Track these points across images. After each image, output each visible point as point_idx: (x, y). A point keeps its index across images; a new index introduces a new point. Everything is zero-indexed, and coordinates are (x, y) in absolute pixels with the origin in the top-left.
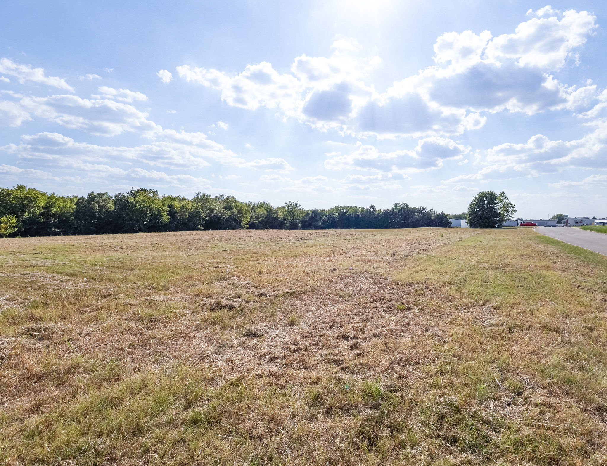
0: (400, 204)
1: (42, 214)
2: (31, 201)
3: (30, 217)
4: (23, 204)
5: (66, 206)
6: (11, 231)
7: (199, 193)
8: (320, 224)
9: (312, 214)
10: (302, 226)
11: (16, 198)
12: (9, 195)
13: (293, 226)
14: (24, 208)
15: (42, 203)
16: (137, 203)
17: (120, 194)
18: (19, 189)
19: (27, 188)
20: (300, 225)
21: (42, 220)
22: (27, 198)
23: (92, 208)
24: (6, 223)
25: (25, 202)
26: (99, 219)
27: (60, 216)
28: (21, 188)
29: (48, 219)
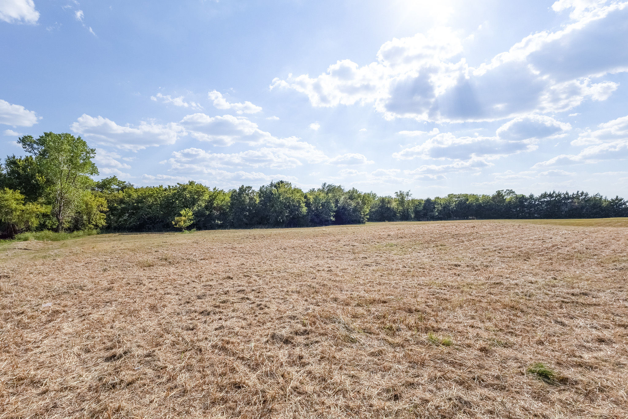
1: (206, 207)
2: (199, 196)
3: (199, 210)
4: (194, 198)
5: (224, 199)
6: (188, 224)
7: (325, 184)
8: (437, 214)
9: (425, 204)
10: (415, 217)
11: (190, 192)
12: (184, 189)
13: (405, 217)
14: (194, 202)
15: (206, 197)
16: (280, 195)
17: (263, 186)
18: (190, 185)
19: (196, 184)
20: (413, 216)
21: (208, 213)
22: (197, 192)
23: (244, 201)
24: (185, 216)
25: (196, 197)
26: (249, 210)
27: (220, 208)
28: (191, 183)
29: (211, 212)
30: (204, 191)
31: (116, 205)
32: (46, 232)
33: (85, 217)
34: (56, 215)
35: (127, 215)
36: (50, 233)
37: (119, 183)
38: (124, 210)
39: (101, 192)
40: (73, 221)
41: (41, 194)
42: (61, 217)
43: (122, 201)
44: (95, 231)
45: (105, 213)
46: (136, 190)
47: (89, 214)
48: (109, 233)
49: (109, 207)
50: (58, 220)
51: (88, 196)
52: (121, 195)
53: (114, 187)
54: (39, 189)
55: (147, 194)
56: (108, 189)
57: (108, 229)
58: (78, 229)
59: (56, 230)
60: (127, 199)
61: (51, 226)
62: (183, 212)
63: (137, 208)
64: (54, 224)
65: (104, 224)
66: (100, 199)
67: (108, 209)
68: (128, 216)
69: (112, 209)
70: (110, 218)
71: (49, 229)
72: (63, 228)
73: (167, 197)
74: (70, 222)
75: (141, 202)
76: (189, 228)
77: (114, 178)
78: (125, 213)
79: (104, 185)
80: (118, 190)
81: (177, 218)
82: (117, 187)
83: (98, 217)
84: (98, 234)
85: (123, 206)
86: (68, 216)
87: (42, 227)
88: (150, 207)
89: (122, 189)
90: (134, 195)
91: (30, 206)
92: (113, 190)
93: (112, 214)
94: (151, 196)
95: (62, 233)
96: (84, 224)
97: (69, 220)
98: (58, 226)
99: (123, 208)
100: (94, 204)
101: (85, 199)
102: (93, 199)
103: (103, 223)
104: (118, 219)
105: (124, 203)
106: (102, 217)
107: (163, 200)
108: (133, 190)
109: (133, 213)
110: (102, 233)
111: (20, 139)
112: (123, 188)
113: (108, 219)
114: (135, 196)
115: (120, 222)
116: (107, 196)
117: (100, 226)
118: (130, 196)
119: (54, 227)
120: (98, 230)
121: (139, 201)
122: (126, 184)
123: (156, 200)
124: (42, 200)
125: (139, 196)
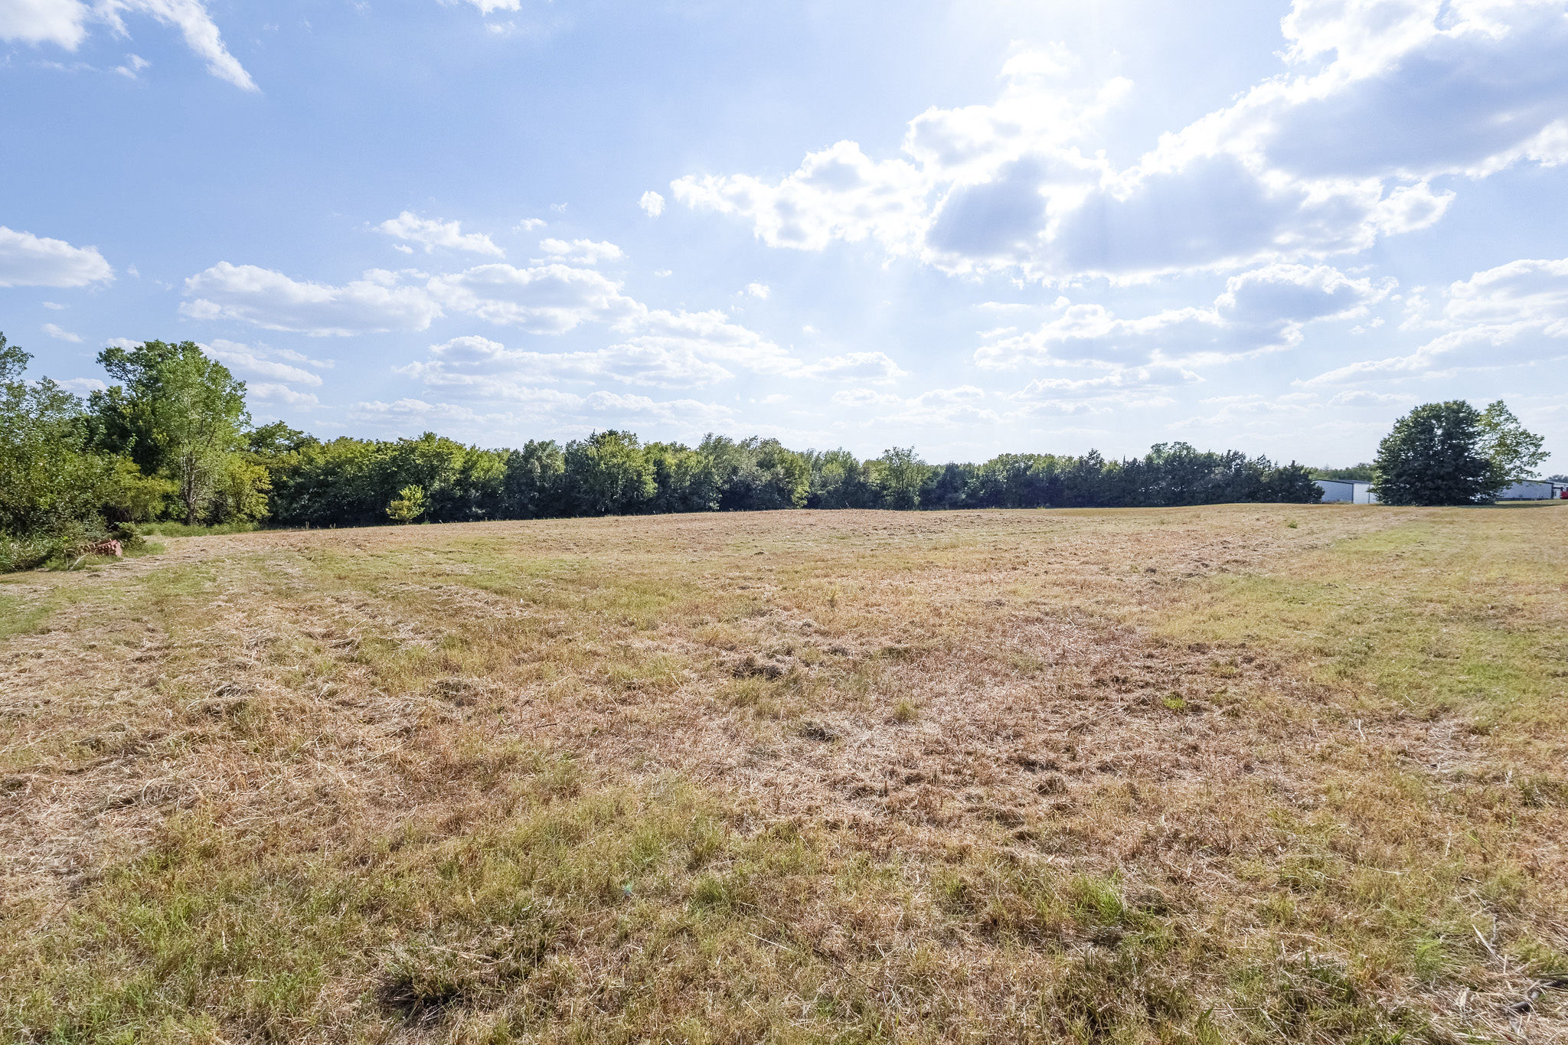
0: (1169, 446)
1: (458, 482)
2: (442, 461)
3: (442, 489)
4: (432, 466)
5: (492, 467)
6: (416, 512)
7: (710, 436)
8: (964, 496)
9: (944, 475)
10: (921, 503)
11: (423, 455)
12: (413, 451)
13: (902, 503)
14: (433, 473)
15: (458, 463)
16: (601, 458)
17: (574, 442)
18: (426, 439)
19: (438, 438)
20: (917, 499)
21: (458, 493)
22: (438, 455)
23: (531, 471)
24: (409, 499)
25: (435, 462)
26: (542, 489)
27: (484, 486)
28: (429, 437)
29: (466, 491)
30: (451, 453)
31: (285, 478)
32: (170, 525)
33: (230, 501)
34: (184, 496)
35: (307, 497)
36: (178, 526)
37: (291, 434)
38: (301, 489)
39: (256, 452)
40: (212, 508)
41: (162, 461)
42: (192, 501)
43: (296, 471)
44: (249, 526)
45: (266, 492)
46: (323, 450)
47: (237, 495)
48: (275, 528)
49: (273, 483)
50: (188, 505)
51: (235, 463)
52: (294, 459)
53: (281, 441)
54: (159, 454)
55: (343, 458)
56: (268, 446)
57: (273, 522)
58: (220, 522)
59: (186, 522)
60: (306, 468)
61: (178, 515)
62: (405, 492)
63: (324, 484)
64: (183, 512)
65: (265, 512)
66: (257, 467)
67: (271, 487)
68: (309, 500)
69: (278, 486)
70: (274, 502)
71: (176, 520)
72: (196, 517)
73: (381, 465)
74: (207, 508)
75: (333, 473)
76: (418, 520)
77: (279, 425)
78: (303, 494)
79: (262, 439)
80: (289, 449)
81: (393, 503)
82: (287, 442)
83: (254, 501)
84: (255, 530)
85: (299, 480)
86: (202, 499)
87: (164, 516)
88: (349, 482)
89: (297, 447)
90: (319, 460)
91: (149, 483)
92: (278, 449)
93: (278, 495)
94: (351, 461)
95: (195, 527)
96: (229, 513)
97: (206, 505)
98: (188, 516)
99: (298, 484)
100: (247, 477)
101: (231, 468)
102: (245, 468)
103: (263, 511)
104: (291, 504)
105: (300, 475)
106: (261, 500)
107: (373, 469)
108: (318, 450)
109: (319, 495)
110: (262, 529)
111: (100, 354)
112: (301, 444)
113: (272, 504)
114: (321, 461)
115: (295, 510)
116: (269, 461)
117: (259, 516)
118: (311, 461)
119: (183, 516)
120: (255, 523)
121: (329, 470)
122: (303, 436)
123: (360, 469)
124: (164, 471)
125: (328, 462)
